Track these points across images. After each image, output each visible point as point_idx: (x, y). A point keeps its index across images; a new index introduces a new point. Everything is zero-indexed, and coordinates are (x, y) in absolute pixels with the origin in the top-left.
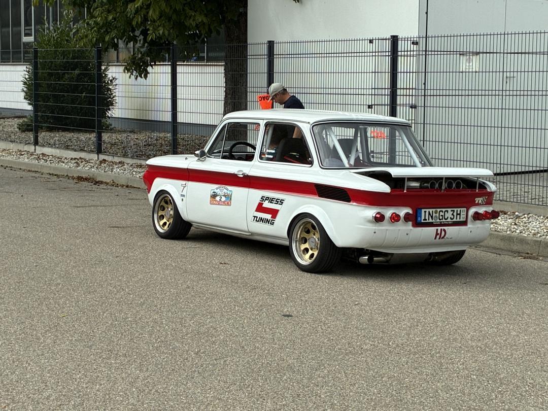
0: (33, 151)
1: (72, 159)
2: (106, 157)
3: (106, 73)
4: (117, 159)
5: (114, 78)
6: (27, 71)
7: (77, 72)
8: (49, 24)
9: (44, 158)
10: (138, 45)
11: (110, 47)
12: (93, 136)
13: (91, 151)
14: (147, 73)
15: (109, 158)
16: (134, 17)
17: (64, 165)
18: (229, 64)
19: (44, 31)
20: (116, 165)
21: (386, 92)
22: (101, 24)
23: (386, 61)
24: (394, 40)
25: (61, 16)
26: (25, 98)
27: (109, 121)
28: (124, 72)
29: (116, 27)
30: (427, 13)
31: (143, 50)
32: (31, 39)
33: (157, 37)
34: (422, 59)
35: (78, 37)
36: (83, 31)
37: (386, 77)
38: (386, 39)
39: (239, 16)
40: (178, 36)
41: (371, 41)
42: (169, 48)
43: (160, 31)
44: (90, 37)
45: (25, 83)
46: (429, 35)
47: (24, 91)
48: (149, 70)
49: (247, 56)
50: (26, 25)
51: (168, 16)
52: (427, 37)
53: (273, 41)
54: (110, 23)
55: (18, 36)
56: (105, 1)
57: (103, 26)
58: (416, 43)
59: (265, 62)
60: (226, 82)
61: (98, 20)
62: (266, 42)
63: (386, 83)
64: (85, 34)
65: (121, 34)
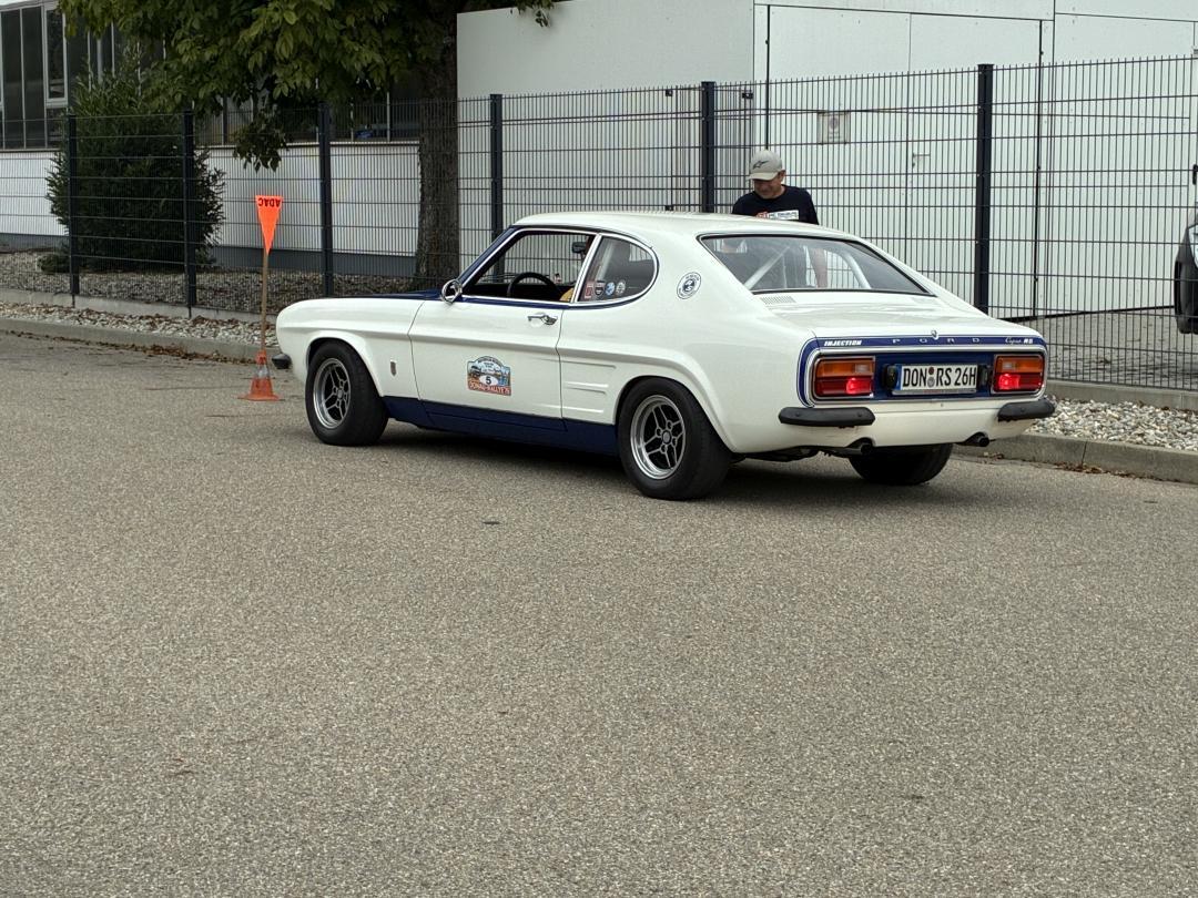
0: (70, 305)
1: (141, 318)
2: (203, 313)
3: (205, 162)
4: (224, 316)
5: (218, 173)
6: (54, 160)
7: (150, 159)
8: (95, 71)
9: (91, 317)
10: (261, 106)
12: (180, 278)
13: (177, 302)
14: (277, 159)
15: (211, 315)
16: (249, 56)
17: (127, 327)
18: (427, 141)
19: (87, 84)
20: (223, 325)
21: (696, 183)
22: (191, 67)
23: (695, 127)
24: (708, 90)
25: (119, 58)
26: (53, 212)
27: (211, 254)
28: (235, 156)
29: (218, 73)
30: (768, 42)
31: (267, 116)
32: (63, 102)
33: (292, 91)
34: (760, 122)
35: (150, 93)
36: (158, 81)
37: (696, 155)
38: (694, 89)
39: (444, 52)
40: (330, 89)
41: (668, 93)
42: (316, 111)
43: (296, 79)
44: (171, 92)
45: (52, 183)
46: (772, 79)
47: (51, 199)
48: (281, 152)
49: (456, 124)
50: (52, 77)
51: (311, 52)
52: (768, 84)
53: (501, 96)
54: (209, 66)
55: (36, 98)
56: (196, 26)
57: (194, 72)
58: (748, 96)
59: (487, 132)
60: (422, 173)
61: (185, 60)
62: (488, 96)
63: (696, 168)
64: (162, 87)
65: (226, 87)
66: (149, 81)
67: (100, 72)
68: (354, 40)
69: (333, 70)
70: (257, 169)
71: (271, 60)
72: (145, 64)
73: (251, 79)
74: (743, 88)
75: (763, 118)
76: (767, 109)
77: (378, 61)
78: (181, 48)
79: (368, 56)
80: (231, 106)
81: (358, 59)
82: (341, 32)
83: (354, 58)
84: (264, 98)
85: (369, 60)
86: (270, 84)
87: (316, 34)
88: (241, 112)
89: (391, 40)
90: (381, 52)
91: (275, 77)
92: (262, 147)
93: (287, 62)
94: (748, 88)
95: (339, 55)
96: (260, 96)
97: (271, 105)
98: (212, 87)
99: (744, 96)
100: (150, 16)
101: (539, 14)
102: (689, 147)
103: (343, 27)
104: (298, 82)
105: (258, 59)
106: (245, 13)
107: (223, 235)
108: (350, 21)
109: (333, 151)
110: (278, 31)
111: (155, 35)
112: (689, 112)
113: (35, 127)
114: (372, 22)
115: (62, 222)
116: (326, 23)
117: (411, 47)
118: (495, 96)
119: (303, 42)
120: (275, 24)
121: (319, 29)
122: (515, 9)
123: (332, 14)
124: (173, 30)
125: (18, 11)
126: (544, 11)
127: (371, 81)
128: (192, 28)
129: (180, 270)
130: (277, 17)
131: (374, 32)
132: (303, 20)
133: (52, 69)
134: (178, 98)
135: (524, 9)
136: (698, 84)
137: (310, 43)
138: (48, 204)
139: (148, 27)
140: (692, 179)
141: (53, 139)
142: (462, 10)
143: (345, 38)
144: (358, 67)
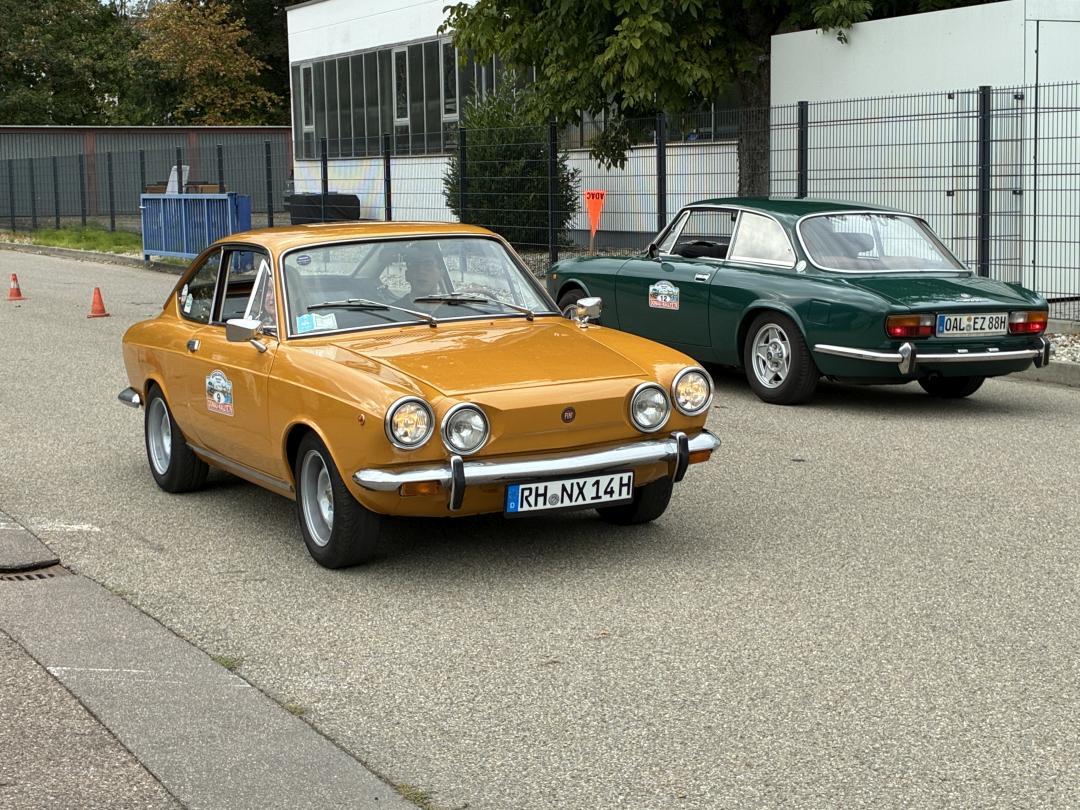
3: (565, 163)
5: (575, 171)
6: (449, 164)
7: (523, 162)
8: (480, 92)
10: (611, 117)
11: (570, 121)
12: (546, 257)
14: (624, 159)
16: (602, 76)
18: (744, 141)
19: (474, 103)
21: (974, 171)
22: (557, 87)
23: (974, 124)
24: (985, 93)
25: (499, 81)
26: (447, 205)
27: (569, 236)
28: (590, 158)
29: (577, 91)
30: (1037, 52)
31: (618, 125)
32: (455, 117)
33: (637, 104)
34: (1030, 119)
35: (524, 109)
36: (530, 99)
37: (974, 149)
38: (973, 92)
39: (760, 67)
40: (667, 101)
41: (951, 96)
42: (655, 120)
43: (640, 94)
44: (541, 108)
45: (447, 182)
46: (1041, 83)
47: (446, 194)
48: (627, 154)
49: (769, 126)
50: (447, 97)
51: (652, 71)
52: (1037, 87)
53: (807, 102)
54: (569, 86)
55: (435, 114)
56: (561, 53)
57: (559, 91)
58: (1020, 97)
59: (794, 133)
60: (740, 168)
61: (552, 81)
62: (796, 103)
63: (974, 158)
64: (534, 104)
65: (584, 102)
66: (522, 99)
67: (484, 92)
68: (686, 60)
69: (669, 86)
70: (608, 168)
71: (619, 79)
72: (520, 85)
73: (604, 95)
74: (1015, 91)
75: (1033, 115)
76: (1036, 108)
77: (706, 76)
78: (548, 72)
79: (699, 72)
80: (586, 118)
81: (690, 76)
82: (676, 53)
83: (686, 75)
84: (614, 110)
85: (699, 76)
86: (619, 99)
87: (656, 56)
88: (594, 122)
89: (717, 59)
90: (709, 68)
91: (624, 92)
92: (612, 151)
93: (632, 80)
94: (1020, 90)
95: (674, 72)
96: (611, 109)
97: (619, 117)
98: (572, 103)
99: (1016, 97)
100: (524, 46)
101: (840, 34)
102: (968, 142)
103: (678, 50)
104: (642, 96)
105: (610, 78)
106: (600, 42)
107: (579, 221)
108: (684, 45)
109: (668, 152)
110: (626, 55)
111: (528, 63)
112: (969, 112)
113: (434, 137)
114: (702, 46)
115: (454, 213)
116: (664, 46)
117: (733, 64)
118: (802, 103)
119: (646, 63)
120: (623, 50)
121: (659, 53)
122: (820, 30)
123: (669, 39)
124: (542, 58)
125: (421, 45)
126: (844, 31)
127: (700, 93)
128: (558, 55)
129: (544, 250)
130: (626, 43)
131: (703, 53)
132: (647, 45)
133: (447, 90)
134: (547, 112)
135: (827, 30)
136: (976, 88)
137: (651, 63)
138: (444, 199)
139: (523, 56)
140: (970, 168)
141: (447, 147)
142: (775, 32)
143: (679, 59)
144: (690, 81)
